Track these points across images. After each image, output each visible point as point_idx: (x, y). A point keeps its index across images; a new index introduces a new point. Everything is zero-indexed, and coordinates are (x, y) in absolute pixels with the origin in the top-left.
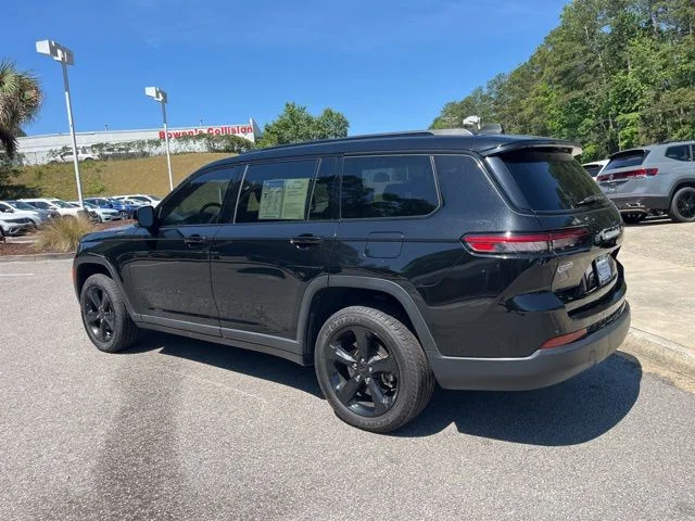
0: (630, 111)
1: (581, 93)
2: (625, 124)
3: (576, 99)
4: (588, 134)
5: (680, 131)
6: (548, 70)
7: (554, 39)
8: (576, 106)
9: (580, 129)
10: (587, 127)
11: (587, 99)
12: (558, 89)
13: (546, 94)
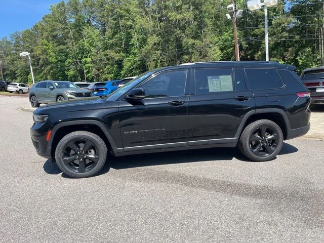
0: (86, 57)
1: (64, 47)
2: (86, 63)
3: (63, 49)
4: (69, 66)
5: (107, 67)
6: (45, 34)
7: (47, 19)
8: (62, 53)
9: (66, 63)
10: (69, 62)
11: (68, 50)
12: (53, 43)
13: (46, 45)
